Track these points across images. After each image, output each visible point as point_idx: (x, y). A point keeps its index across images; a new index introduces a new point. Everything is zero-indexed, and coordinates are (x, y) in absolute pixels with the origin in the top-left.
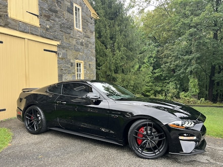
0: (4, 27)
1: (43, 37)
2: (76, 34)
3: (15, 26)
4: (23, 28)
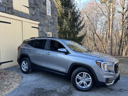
0: (11, 14)
1: (31, 20)
2: (48, 17)
3: (16, 14)
4: (21, 15)
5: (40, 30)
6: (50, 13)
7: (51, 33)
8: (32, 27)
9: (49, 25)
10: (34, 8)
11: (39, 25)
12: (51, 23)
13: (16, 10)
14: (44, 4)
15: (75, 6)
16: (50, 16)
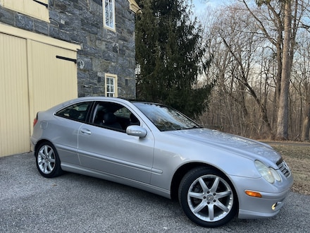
1: (55, 38)
2: (105, 35)
3: (10, 19)
4: (23, 22)
5: (82, 67)
6: (114, 23)
7: (116, 76)
8: (57, 57)
9: (109, 56)
10: (63, 9)
11: (79, 52)
12: (115, 49)
13: (8, 10)
14: (94, 1)
15: (187, 10)
16: (113, 32)
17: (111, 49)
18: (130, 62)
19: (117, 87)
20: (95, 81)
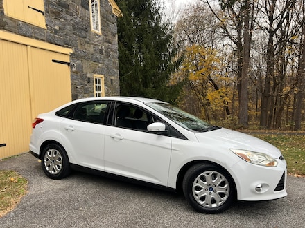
1: (51, 43)
2: (93, 38)
3: (13, 27)
4: (24, 30)
5: (74, 69)
6: (100, 27)
7: (103, 76)
8: (53, 61)
9: (96, 58)
11: (71, 55)
12: (101, 52)
13: (11, 19)
14: (83, 6)
15: (160, 12)
16: (99, 35)
17: (98, 51)
18: (114, 63)
19: (104, 87)
20: (86, 82)
